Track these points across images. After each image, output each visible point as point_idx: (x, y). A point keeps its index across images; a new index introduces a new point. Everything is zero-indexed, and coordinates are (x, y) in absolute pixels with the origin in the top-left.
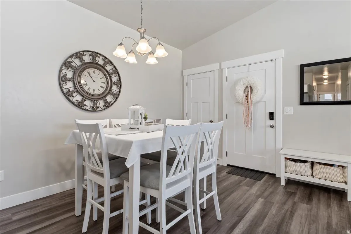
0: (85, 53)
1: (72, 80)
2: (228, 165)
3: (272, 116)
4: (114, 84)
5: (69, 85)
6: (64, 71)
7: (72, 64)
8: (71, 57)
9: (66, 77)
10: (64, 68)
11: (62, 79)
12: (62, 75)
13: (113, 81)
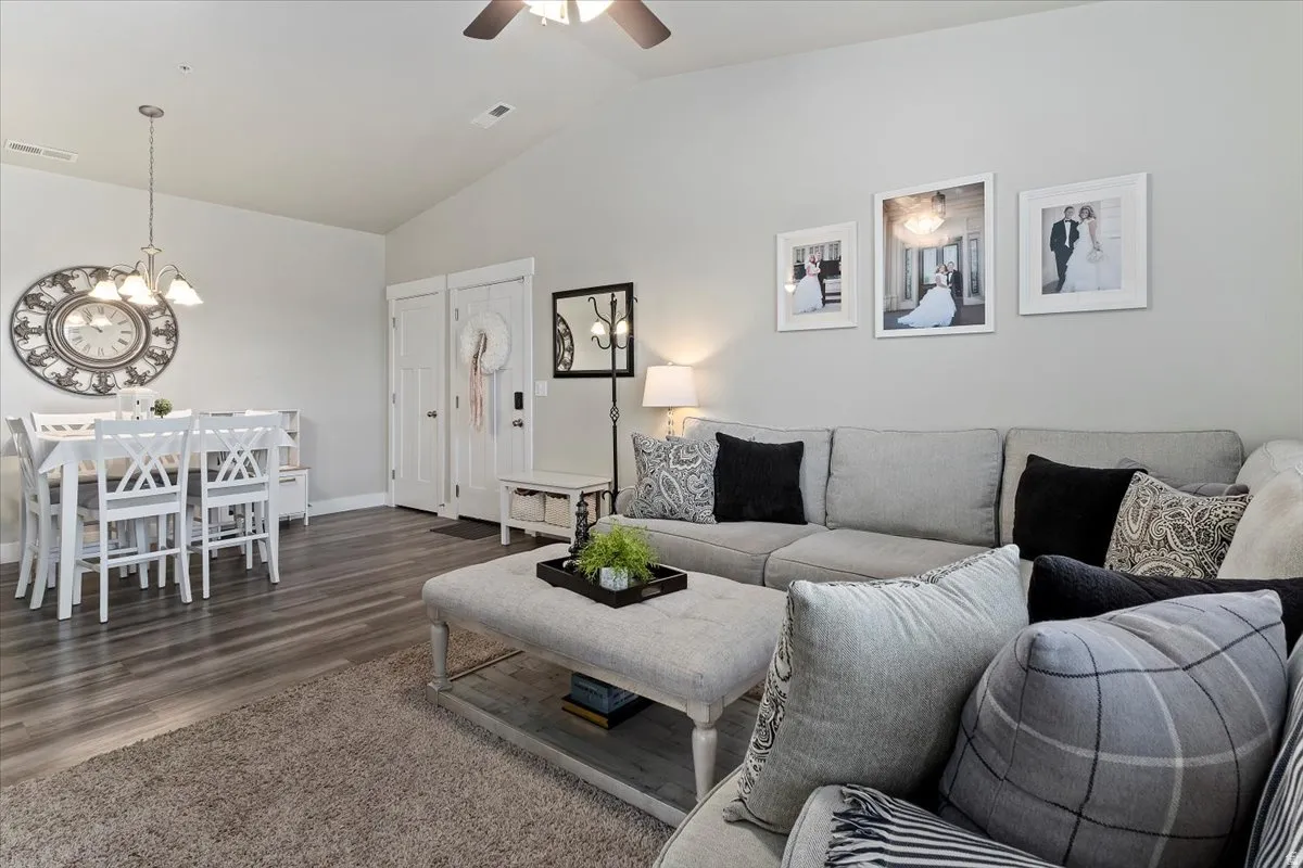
0: (75, 273)
1: (44, 330)
2: (461, 518)
3: (519, 401)
4: (157, 332)
5: (37, 343)
6: (21, 315)
7: (42, 298)
8: (40, 282)
9: (27, 327)
10: (22, 307)
11: (19, 331)
12: (16, 324)
13: (153, 328)
